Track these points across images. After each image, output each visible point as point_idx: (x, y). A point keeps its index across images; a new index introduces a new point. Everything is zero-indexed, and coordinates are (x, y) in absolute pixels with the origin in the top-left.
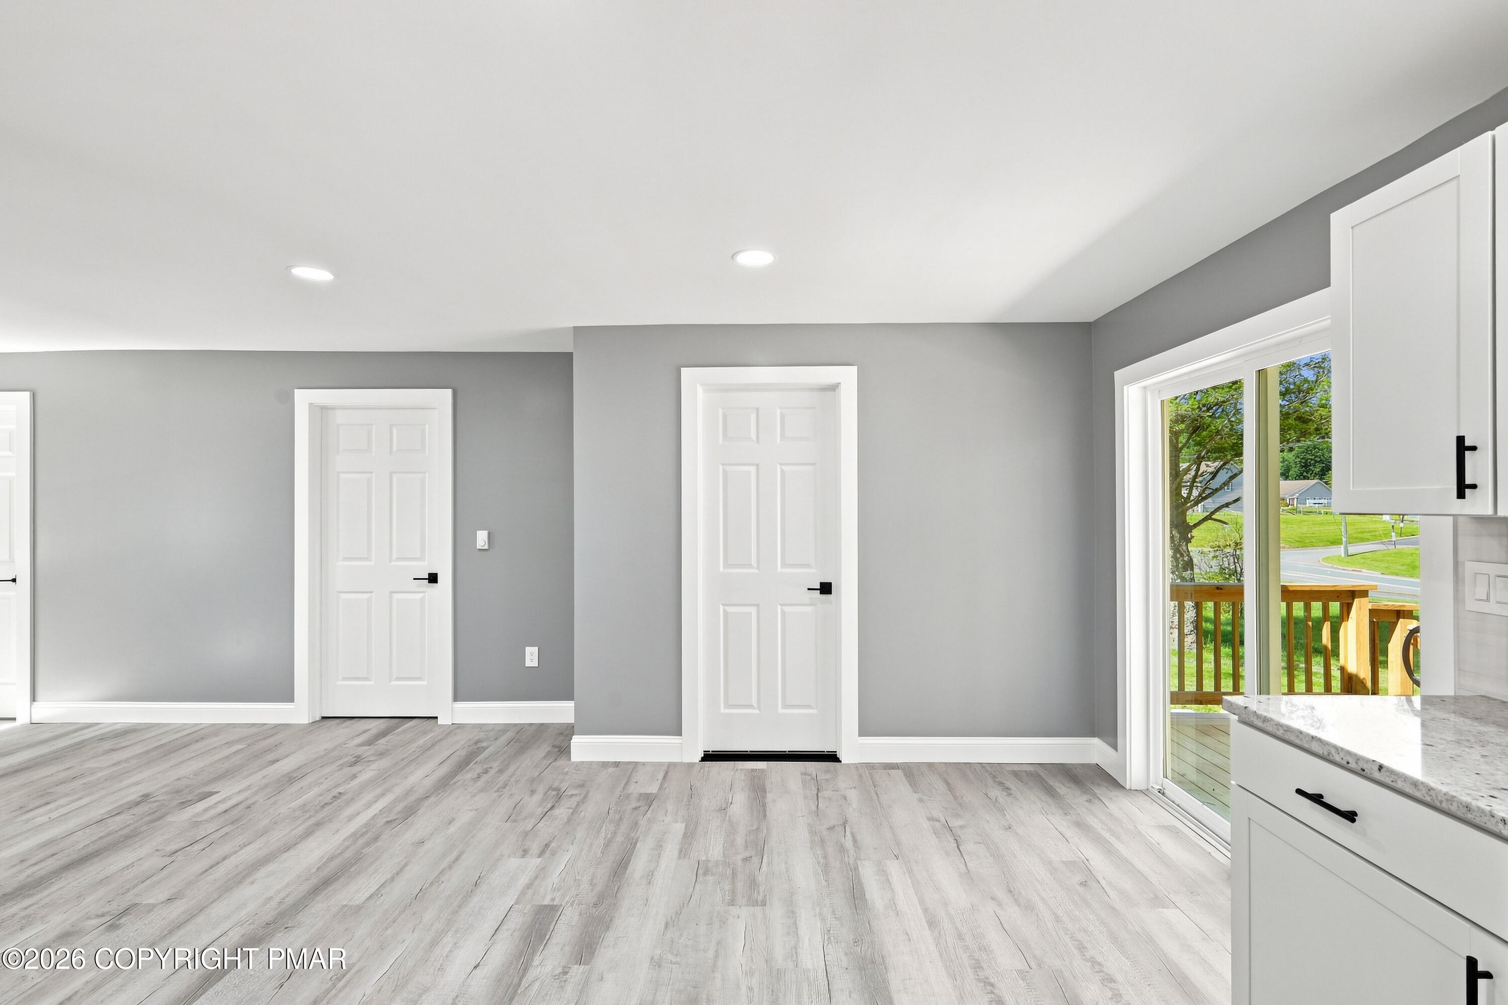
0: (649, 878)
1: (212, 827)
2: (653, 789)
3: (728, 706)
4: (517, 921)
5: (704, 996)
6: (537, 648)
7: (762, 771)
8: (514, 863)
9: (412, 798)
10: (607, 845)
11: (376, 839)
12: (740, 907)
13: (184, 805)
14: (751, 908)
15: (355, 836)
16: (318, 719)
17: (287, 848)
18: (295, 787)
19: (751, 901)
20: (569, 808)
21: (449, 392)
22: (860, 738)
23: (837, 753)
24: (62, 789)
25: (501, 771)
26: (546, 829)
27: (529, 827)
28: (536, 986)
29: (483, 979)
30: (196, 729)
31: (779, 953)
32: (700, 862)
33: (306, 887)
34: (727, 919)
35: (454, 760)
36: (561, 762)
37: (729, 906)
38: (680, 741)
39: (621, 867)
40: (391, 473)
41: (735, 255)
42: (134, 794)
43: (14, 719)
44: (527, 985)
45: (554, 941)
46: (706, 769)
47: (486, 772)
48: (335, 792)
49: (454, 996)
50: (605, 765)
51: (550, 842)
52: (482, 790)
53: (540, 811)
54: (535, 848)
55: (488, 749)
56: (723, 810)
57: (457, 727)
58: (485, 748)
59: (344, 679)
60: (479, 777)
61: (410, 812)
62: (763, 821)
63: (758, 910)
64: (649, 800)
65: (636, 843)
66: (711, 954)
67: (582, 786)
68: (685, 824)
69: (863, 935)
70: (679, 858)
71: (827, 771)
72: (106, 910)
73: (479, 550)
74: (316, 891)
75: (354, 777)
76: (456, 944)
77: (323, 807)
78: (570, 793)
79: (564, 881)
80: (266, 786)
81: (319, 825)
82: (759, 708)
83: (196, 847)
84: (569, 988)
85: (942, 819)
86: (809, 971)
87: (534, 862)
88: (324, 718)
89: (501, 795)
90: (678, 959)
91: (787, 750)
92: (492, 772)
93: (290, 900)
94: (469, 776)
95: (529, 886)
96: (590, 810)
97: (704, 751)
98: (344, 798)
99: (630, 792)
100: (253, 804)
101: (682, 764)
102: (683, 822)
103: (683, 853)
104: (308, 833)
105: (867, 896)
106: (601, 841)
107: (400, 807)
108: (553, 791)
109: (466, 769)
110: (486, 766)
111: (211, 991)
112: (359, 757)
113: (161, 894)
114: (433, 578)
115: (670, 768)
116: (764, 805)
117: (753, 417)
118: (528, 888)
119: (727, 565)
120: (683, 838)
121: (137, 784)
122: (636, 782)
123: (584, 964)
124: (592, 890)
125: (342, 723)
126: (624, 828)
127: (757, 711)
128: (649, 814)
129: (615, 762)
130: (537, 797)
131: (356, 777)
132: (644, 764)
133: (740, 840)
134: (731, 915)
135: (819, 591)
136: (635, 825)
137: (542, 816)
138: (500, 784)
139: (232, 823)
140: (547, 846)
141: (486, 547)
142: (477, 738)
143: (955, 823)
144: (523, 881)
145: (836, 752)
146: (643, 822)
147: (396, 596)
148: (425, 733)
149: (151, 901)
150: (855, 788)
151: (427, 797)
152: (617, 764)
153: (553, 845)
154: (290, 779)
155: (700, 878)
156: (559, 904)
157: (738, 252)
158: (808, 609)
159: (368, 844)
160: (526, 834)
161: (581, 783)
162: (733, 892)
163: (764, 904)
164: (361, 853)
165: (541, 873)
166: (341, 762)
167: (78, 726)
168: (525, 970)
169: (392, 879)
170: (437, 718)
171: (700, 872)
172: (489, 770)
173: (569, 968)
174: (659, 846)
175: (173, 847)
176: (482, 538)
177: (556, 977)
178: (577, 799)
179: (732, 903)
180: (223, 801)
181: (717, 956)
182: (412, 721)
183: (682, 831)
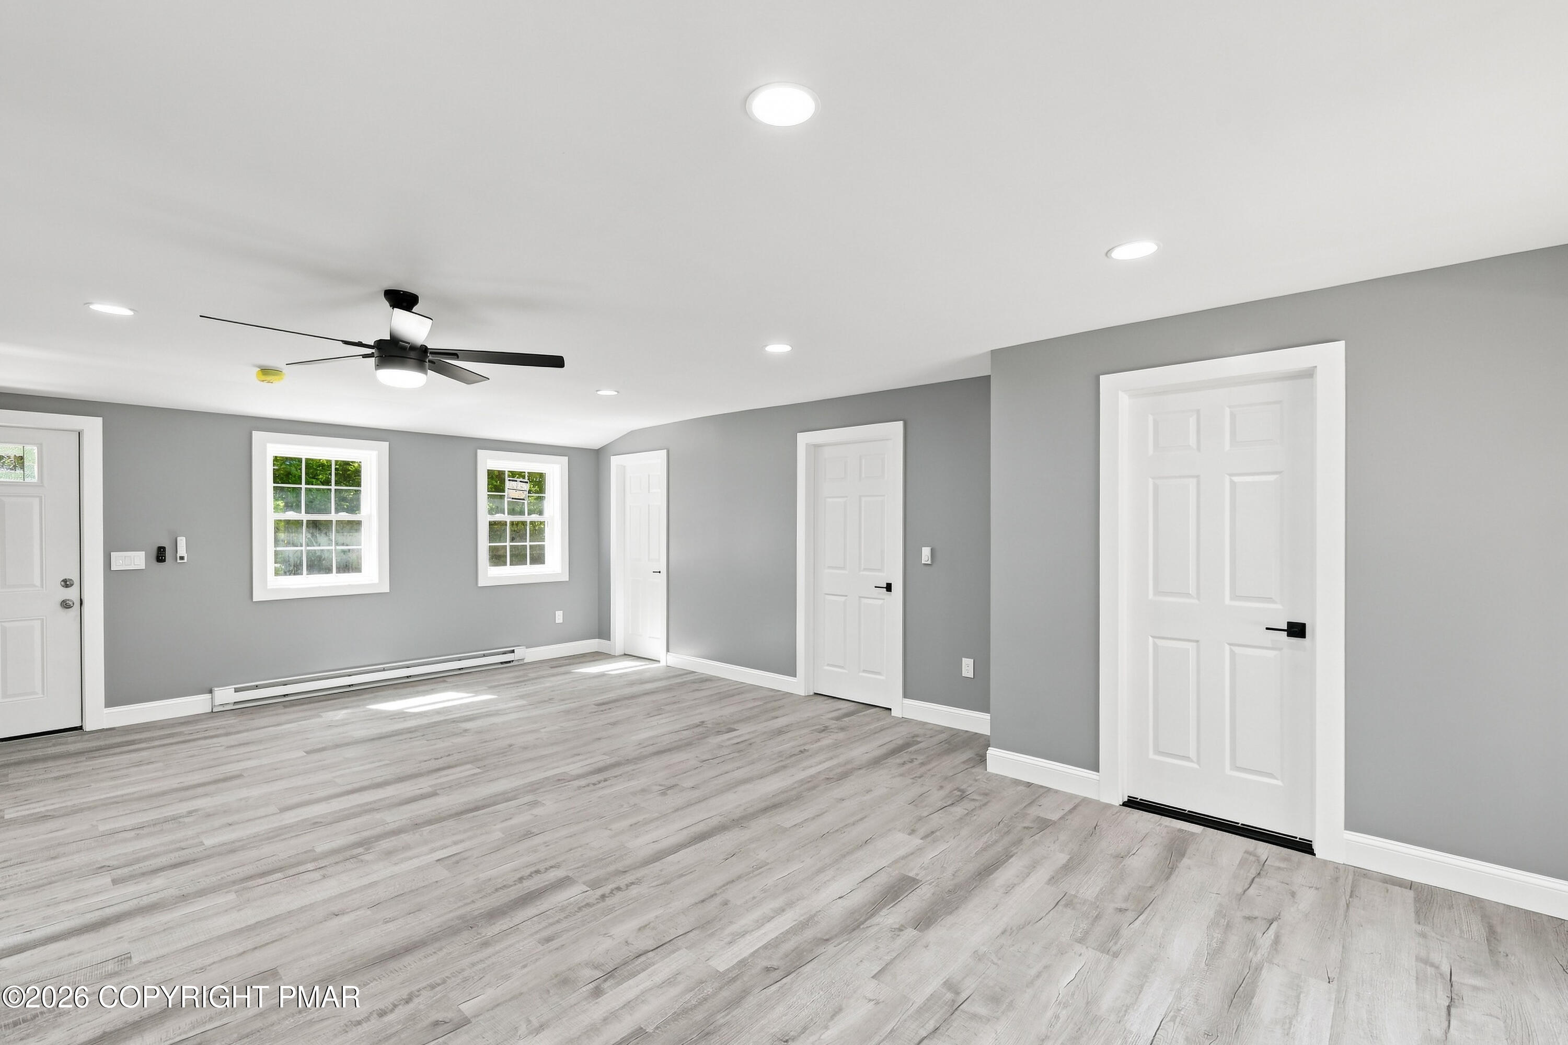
0: (1009, 889)
1: (726, 751)
2: (1055, 817)
3: (1158, 752)
4: (883, 879)
5: (1008, 1000)
6: (973, 660)
7: (1193, 834)
8: (900, 837)
9: (849, 767)
10: (984, 849)
11: (814, 788)
12: (1087, 948)
13: (719, 733)
14: (1098, 953)
15: (802, 782)
16: (811, 694)
17: (762, 777)
18: (780, 738)
19: (1102, 948)
20: (965, 809)
21: (900, 424)
22: (1346, 831)
23: (1313, 843)
24: (667, 708)
25: (922, 764)
26: (937, 820)
27: (925, 814)
28: (876, 929)
29: (842, 908)
30: (743, 685)
31: (1107, 1002)
32: (1067, 894)
33: (763, 805)
34: (1066, 952)
35: (891, 746)
36: (978, 770)
37: (1076, 942)
38: (1097, 778)
39: (986, 872)
40: (860, 497)
41: (1110, 252)
42: (697, 720)
43: (659, 661)
44: (868, 926)
45: (902, 904)
46: (1124, 814)
47: (912, 761)
48: (802, 748)
49: (818, 910)
50: (1017, 782)
51: (936, 831)
52: (901, 775)
53: (940, 804)
54: (922, 831)
55: (921, 744)
56: (1120, 857)
57: (905, 721)
58: (919, 742)
59: (828, 665)
60: (904, 763)
61: (844, 776)
62: (1163, 882)
63: (1105, 958)
64: (1044, 825)
65: (1012, 856)
66: (1033, 972)
67: (986, 794)
68: (1069, 857)
69: (1222, 1033)
70: (1046, 884)
71: (1285, 859)
72: (663, 783)
73: (924, 564)
74: (765, 810)
75: (819, 740)
76: (834, 877)
77: (791, 756)
78: (973, 798)
79: (933, 864)
80: (765, 733)
81: (784, 767)
82: (1198, 763)
83: (716, 761)
84: (899, 942)
85: (1445, 969)
86: (1131, 1033)
87: (916, 841)
88: (815, 694)
89: (914, 783)
90: (999, 962)
91: (1241, 822)
92: (916, 763)
93: (751, 810)
94: (898, 761)
95: (904, 858)
96: (985, 816)
97: (1129, 797)
98: (807, 754)
99: (1029, 812)
100: (754, 743)
101: (1098, 803)
102: (1069, 855)
103: (1052, 880)
104: (776, 771)
105: (1255, 1001)
106: (980, 844)
107: (840, 770)
108: (958, 791)
109: (896, 755)
110: (912, 757)
111: (693, 847)
112: (826, 727)
113: (688, 783)
114: (889, 587)
115: (1081, 803)
116: (1172, 869)
117: (1192, 421)
118: (902, 859)
119: (1157, 592)
120: (1061, 868)
121: (701, 714)
122: (1040, 806)
123: (917, 930)
124: (953, 879)
125: (826, 700)
126: (1006, 840)
127: (1196, 766)
128: (1036, 837)
129: (1028, 783)
130: (942, 793)
131: (819, 741)
132: (1056, 791)
133: (1122, 891)
134: (1073, 950)
135: (1286, 632)
136: (1020, 841)
137: (939, 808)
138: (918, 774)
139: (738, 752)
140: (933, 832)
141: (929, 562)
142: (916, 733)
143: (1464, 979)
144: (902, 852)
145: (1311, 841)
146: (1028, 842)
147: (864, 601)
148: (879, 720)
149: (685, 785)
150: (1317, 889)
151: (860, 769)
152: (1029, 785)
153: (938, 833)
154: (780, 732)
155: (1060, 907)
156: (921, 879)
157: (1112, 249)
158: (1271, 654)
159: (809, 789)
160: (920, 819)
161: (987, 791)
162: (1086, 933)
163: (1116, 955)
164: (801, 794)
165: (919, 850)
166: (814, 728)
167: (686, 672)
168: (872, 915)
169: (813, 818)
170: (890, 709)
171: (1062, 903)
172: (915, 760)
173: (905, 927)
174: (1033, 867)
175: (705, 757)
176: (926, 552)
177: (893, 930)
178: (977, 804)
179: (1081, 941)
180: (739, 736)
181: (1038, 975)
182: (872, 708)
183: (1064, 861)
